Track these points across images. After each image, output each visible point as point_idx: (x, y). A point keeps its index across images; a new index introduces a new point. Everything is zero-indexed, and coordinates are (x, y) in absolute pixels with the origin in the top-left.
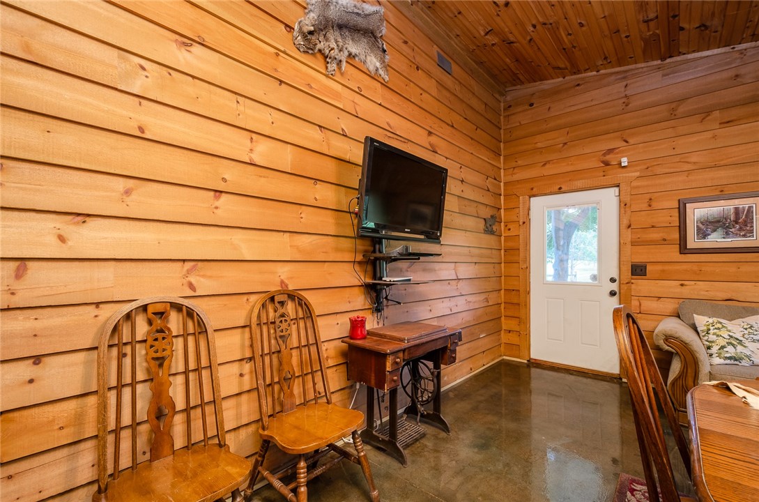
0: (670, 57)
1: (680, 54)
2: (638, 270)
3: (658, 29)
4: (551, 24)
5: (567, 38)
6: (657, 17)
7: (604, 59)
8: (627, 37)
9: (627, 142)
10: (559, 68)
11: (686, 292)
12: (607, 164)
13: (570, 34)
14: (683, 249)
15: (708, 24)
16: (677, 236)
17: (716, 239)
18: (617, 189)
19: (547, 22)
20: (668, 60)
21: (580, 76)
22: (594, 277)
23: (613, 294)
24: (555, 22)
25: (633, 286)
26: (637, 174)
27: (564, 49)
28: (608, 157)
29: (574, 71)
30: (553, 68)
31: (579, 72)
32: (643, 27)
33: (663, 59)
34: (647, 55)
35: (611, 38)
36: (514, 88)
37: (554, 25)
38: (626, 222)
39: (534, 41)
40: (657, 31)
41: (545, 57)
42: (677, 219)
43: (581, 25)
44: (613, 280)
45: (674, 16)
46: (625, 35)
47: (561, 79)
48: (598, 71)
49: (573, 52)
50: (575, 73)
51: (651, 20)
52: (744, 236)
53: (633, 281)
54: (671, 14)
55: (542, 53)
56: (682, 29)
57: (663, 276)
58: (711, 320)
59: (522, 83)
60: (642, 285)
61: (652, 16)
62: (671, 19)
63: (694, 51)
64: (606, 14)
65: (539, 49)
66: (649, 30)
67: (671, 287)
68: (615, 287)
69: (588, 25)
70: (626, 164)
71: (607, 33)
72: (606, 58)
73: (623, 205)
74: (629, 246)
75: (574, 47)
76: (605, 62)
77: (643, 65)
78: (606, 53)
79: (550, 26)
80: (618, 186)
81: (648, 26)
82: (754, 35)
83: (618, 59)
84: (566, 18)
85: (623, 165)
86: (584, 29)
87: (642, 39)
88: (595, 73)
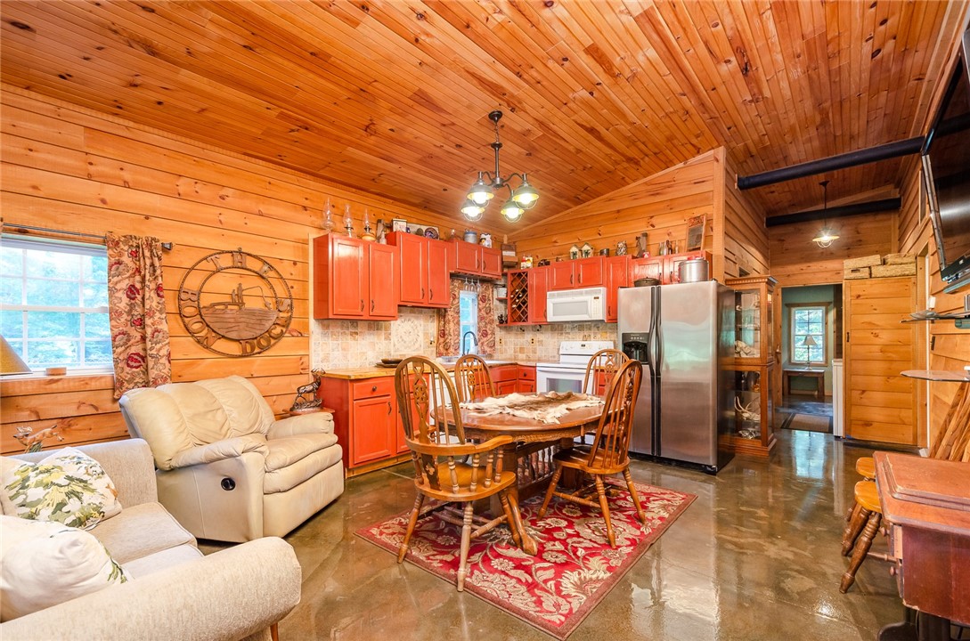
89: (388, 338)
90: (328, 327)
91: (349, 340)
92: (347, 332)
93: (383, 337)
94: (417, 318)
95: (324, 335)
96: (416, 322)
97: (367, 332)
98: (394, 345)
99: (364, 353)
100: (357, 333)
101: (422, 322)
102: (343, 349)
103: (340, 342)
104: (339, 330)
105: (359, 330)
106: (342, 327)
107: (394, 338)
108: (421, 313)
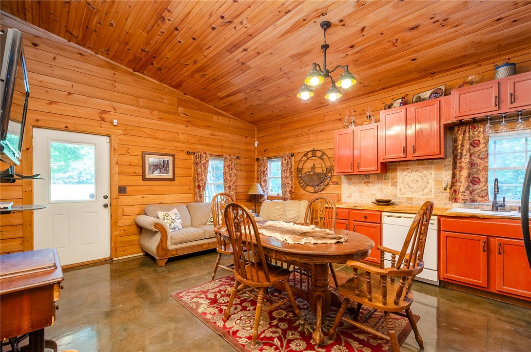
0: (138, 72)
1: (143, 73)
2: (122, 190)
3: (144, 57)
4: (93, 8)
5: (96, 24)
6: (148, 52)
7: (107, 50)
8: (128, 49)
9: (115, 110)
10: (71, 34)
11: (144, 201)
12: (103, 120)
13: (100, 23)
14: (144, 179)
15: (162, 69)
16: (141, 171)
17: (157, 174)
18: (108, 138)
19: (92, 5)
20: (136, 73)
21: (83, 48)
22: (92, 196)
23: (106, 206)
24: (97, 10)
25: (119, 200)
26: (122, 132)
27: (87, 27)
28: (105, 116)
29: (81, 43)
30: (67, 31)
31: (84, 46)
32: (139, 51)
33: (134, 71)
34: (128, 64)
35: (121, 44)
36: (12, 16)
37: (95, 10)
38: (115, 160)
39: (70, 6)
40: (143, 58)
41: (67, 20)
42: (141, 162)
43: (111, 25)
44: (106, 197)
45: (154, 57)
46: (128, 48)
47: (66, 41)
48: (96, 54)
49: (92, 33)
50: (80, 44)
51: (145, 51)
52: (166, 173)
53: (119, 197)
54: (154, 55)
55: (68, 17)
56: (152, 64)
57: (134, 193)
58: (164, 213)
59: (25, 19)
60: (125, 199)
61: (147, 50)
62: (152, 57)
63: (148, 76)
64: (129, 32)
65: (68, 12)
66: (140, 54)
67: (137, 199)
68: (107, 201)
69: (115, 28)
70: (116, 124)
71: (121, 40)
72: (108, 51)
73: (113, 149)
74: (117, 175)
75: (95, 32)
76: (105, 52)
77: (124, 67)
78: (110, 49)
79: (91, 8)
80: (109, 136)
81: (141, 53)
82: (170, 84)
83: (114, 56)
84: (106, 14)
85: (114, 124)
86: (111, 28)
87: (134, 55)
88: (93, 53)
89: (395, 184)
90: (351, 179)
91: (364, 187)
92: (362, 181)
93: (390, 185)
94: (427, 169)
95: (349, 183)
96: (425, 172)
97: (376, 181)
98: (401, 190)
99: (374, 195)
100: (369, 182)
101: (433, 172)
102: (360, 192)
103: (358, 188)
104: (357, 180)
105: (371, 180)
106: (359, 179)
107: (400, 185)
108: (432, 163)
